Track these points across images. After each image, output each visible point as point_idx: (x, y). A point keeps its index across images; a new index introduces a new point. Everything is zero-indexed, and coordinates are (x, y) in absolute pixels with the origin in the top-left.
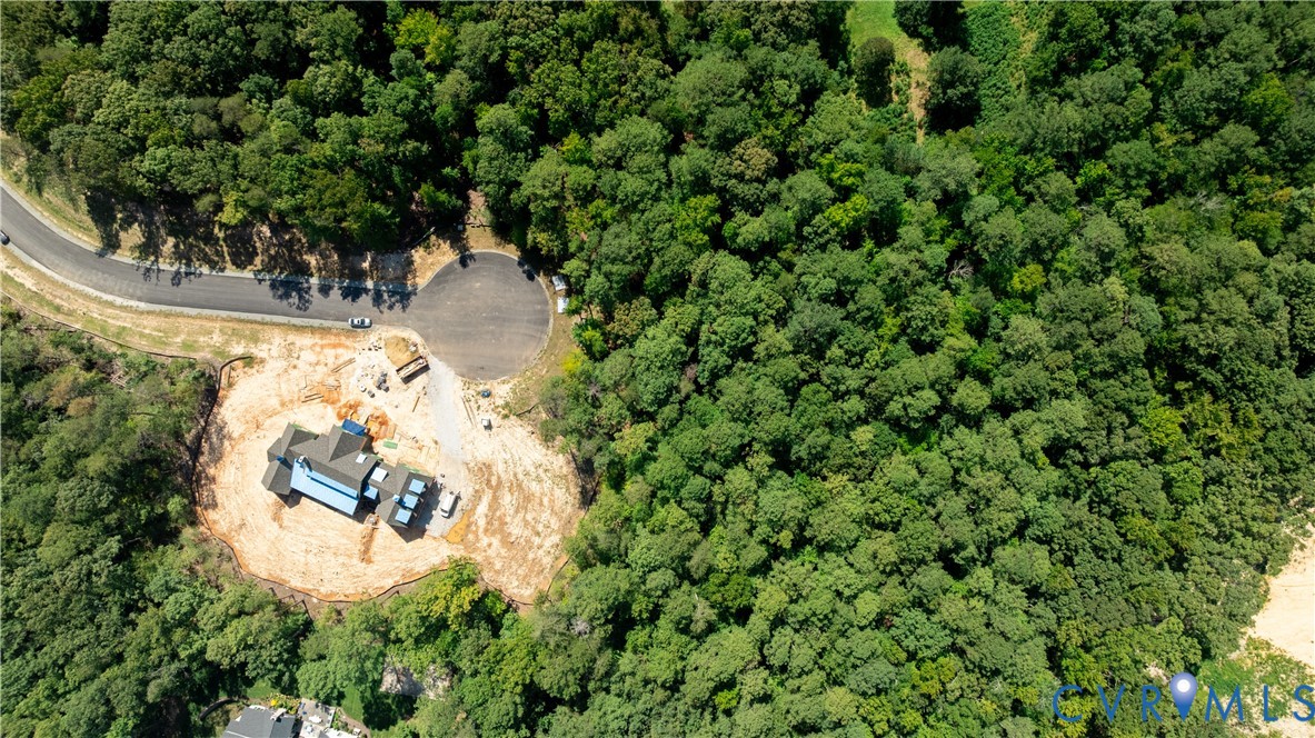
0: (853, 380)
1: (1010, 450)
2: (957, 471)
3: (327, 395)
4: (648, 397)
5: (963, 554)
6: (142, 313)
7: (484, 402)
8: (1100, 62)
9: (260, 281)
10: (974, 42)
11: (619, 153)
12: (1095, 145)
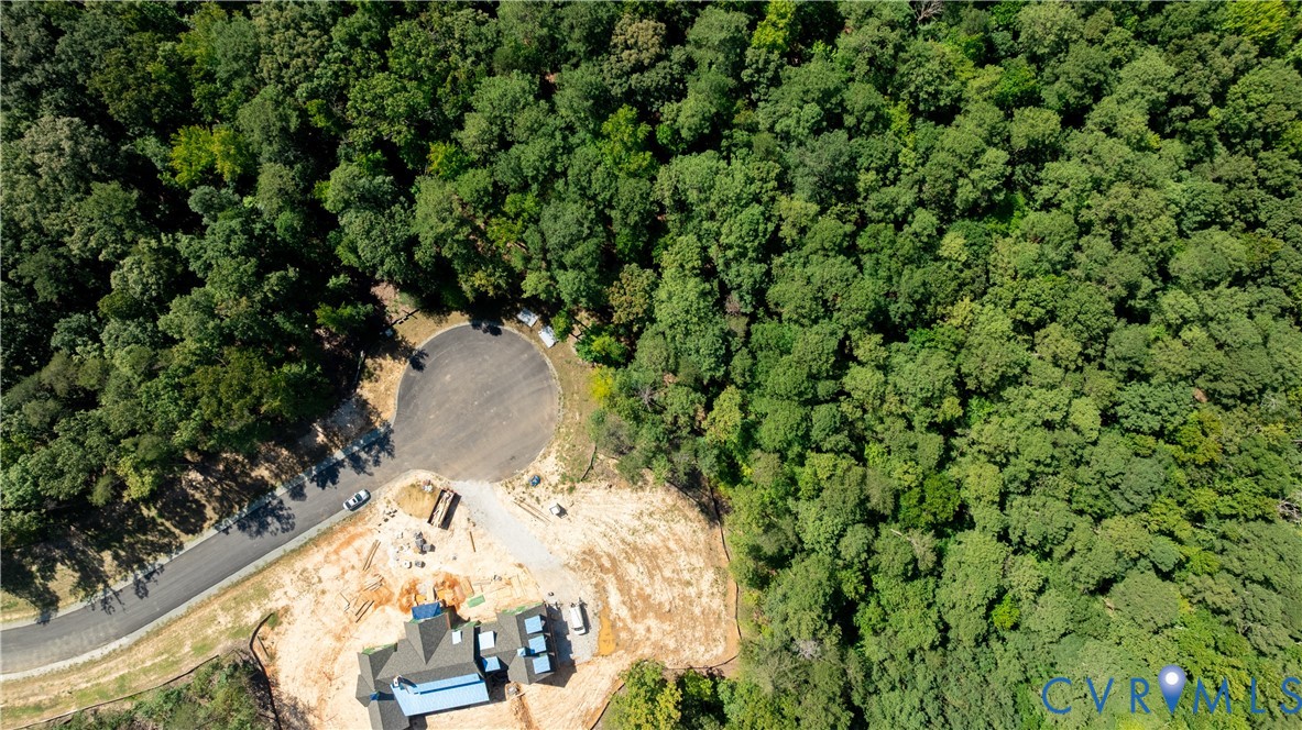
0: (904, 195)
2: (1075, 213)
3: (376, 597)
4: (708, 362)
5: (1140, 294)
6: (130, 649)
7: (539, 491)
9: (226, 531)
11: (496, 130)
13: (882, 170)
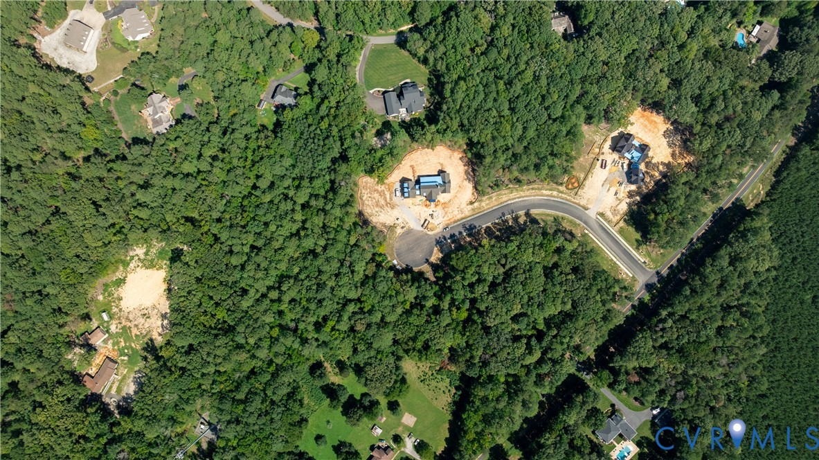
0: (306, 283)
1: (257, 286)
3: (445, 205)
4: (355, 251)
5: (255, 253)
6: (509, 200)
7: (403, 225)
8: (285, 398)
9: (480, 226)
10: (320, 391)
11: (395, 309)
12: (275, 375)
13: (310, 289)
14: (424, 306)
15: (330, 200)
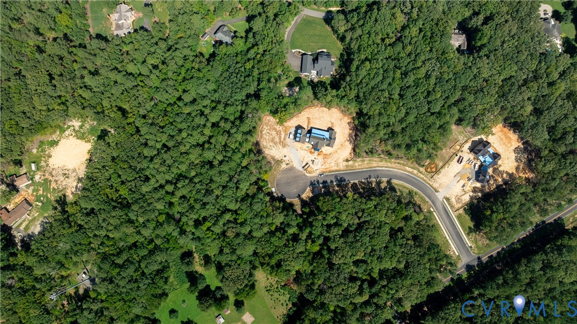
0: (198, 186)
2: (170, 170)
3: (326, 156)
5: (164, 150)
6: (377, 167)
7: (288, 162)
8: (154, 273)
9: (349, 181)
10: (185, 275)
11: (262, 227)
13: (200, 192)
14: (287, 232)
15: (236, 126)
